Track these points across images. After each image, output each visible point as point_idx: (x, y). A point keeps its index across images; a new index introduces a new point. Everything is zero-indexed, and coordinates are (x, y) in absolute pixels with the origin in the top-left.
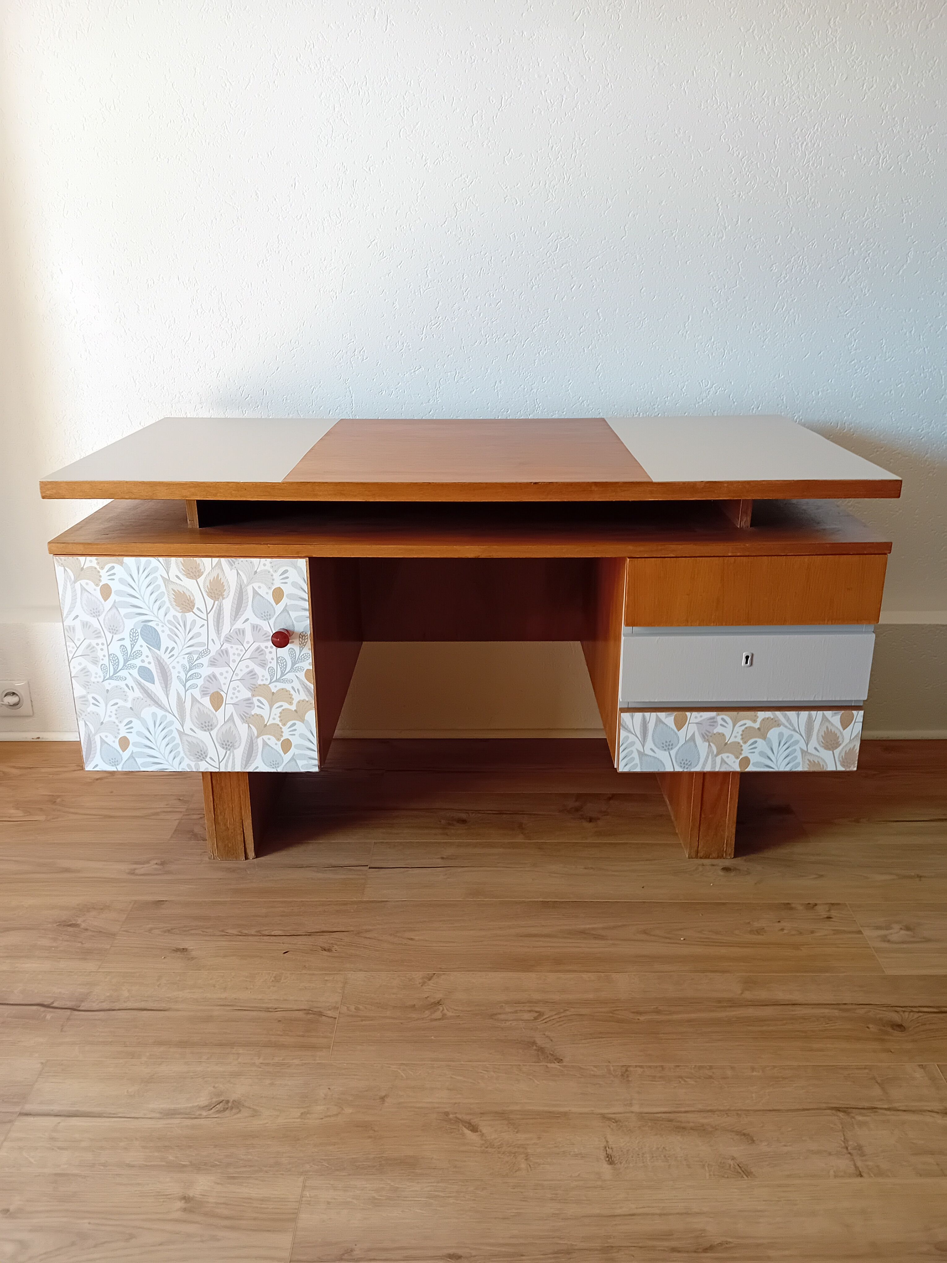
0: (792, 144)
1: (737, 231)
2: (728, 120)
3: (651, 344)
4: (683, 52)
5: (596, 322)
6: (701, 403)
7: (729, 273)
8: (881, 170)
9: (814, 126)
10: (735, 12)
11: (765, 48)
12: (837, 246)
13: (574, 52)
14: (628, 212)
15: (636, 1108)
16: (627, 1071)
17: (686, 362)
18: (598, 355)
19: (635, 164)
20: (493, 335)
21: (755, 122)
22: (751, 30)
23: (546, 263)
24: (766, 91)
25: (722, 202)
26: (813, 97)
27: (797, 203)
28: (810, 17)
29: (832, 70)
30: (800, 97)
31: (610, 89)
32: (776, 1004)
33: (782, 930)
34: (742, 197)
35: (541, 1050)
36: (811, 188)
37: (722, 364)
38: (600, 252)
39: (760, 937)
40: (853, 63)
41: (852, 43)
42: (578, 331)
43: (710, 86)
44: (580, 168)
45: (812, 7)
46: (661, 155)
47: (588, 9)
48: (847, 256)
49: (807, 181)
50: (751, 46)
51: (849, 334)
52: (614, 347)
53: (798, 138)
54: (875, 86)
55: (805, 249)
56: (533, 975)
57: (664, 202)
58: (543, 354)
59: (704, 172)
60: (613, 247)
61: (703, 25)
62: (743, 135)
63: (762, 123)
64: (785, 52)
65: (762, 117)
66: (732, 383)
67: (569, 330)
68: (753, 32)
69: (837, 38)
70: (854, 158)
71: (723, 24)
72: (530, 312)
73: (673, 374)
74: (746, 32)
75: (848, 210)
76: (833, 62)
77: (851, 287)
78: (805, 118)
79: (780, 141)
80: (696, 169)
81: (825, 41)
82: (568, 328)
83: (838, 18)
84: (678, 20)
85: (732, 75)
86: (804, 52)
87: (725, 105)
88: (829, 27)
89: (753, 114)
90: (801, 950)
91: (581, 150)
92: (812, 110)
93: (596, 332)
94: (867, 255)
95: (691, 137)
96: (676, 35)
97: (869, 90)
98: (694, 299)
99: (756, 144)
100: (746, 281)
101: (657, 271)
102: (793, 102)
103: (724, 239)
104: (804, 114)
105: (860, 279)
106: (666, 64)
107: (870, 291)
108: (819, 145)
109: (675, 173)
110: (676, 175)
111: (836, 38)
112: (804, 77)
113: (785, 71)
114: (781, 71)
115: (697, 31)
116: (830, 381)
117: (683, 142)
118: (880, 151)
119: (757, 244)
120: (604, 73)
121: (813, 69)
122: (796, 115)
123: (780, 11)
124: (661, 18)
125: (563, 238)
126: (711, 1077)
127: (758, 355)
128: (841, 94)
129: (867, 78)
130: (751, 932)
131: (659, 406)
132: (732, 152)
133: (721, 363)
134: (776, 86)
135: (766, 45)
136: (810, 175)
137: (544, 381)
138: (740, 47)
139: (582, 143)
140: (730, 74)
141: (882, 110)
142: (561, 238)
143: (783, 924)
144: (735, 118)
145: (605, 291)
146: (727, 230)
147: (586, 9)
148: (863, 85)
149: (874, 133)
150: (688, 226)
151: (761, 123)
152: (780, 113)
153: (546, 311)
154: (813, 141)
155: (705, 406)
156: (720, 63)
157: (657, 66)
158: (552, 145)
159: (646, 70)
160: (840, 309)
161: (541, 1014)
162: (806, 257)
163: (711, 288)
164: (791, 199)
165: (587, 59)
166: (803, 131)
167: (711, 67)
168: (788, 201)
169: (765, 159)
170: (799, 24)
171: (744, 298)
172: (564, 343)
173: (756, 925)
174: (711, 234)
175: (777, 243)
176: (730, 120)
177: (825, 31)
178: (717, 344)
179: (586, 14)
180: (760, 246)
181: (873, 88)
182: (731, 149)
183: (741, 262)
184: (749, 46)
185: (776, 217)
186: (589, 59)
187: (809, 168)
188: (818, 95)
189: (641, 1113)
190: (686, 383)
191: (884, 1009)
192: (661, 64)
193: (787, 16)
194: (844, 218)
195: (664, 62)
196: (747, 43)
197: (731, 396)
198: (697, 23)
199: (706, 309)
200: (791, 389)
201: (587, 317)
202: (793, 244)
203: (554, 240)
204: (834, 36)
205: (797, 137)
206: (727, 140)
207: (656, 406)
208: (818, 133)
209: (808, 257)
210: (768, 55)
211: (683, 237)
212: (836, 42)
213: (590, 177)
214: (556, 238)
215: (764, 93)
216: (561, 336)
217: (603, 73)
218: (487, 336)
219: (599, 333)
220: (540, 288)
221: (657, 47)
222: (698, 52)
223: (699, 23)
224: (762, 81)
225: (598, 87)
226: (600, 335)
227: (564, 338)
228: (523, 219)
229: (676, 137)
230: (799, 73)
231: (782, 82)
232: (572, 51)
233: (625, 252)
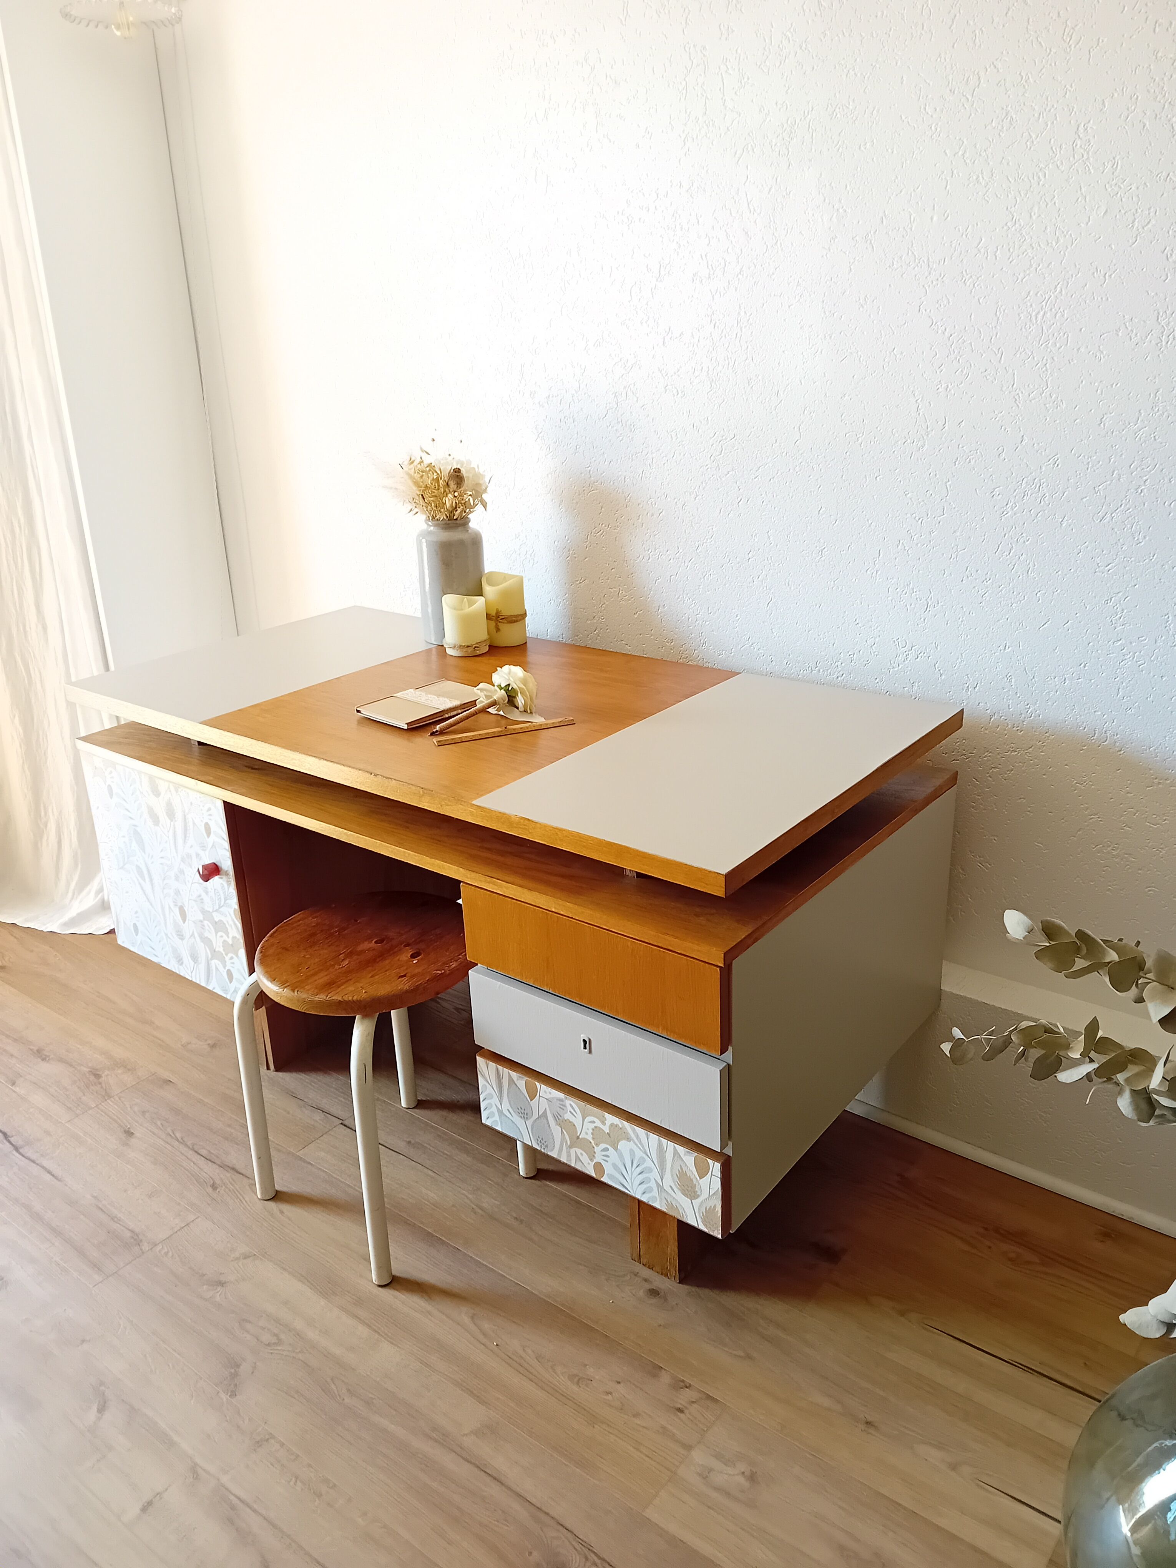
0: (1022, 315)
1: (943, 439)
2: (930, 283)
3: (832, 582)
4: (869, 193)
5: (767, 547)
6: (896, 669)
7: (933, 495)
8: (1165, 352)
9: (1056, 287)
10: (938, 129)
11: (980, 176)
12: (1092, 466)
13: (737, 202)
14: (803, 409)
15: (225, 1479)
16: (267, 1440)
17: (877, 611)
18: (769, 589)
19: (811, 345)
20: (655, 550)
21: (968, 284)
22: (960, 153)
23: (709, 469)
24: (983, 240)
25: (922, 398)
26: (1054, 244)
27: (1031, 401)
28: (1047, 125)
29: (1083, 201)
30: (1033, 245)
31: (780, 248)
32: (482, 1468)
33: (608, 1393)
34: (950, 390)
35: (234, 1376)
36: (1052, 379)
37: (924, 620)
38: (770, 459)
39: (575, 1388)
40: (1116, 189)
41: (1114, 158)
42: (746, 556)
43: (905, 236)
44: (746, 351)
45: (1050, 111)
46: (842, 333)
47: (752, 145)
48: (1109, 482)
49: (1044, 368)
50: (961, 175)
51: (1113, 599)
52: (787, 580)
53: (1031, 305)
54: (1153, 222)
55: (1044, 469)
56: (323, 1302)
57: (847, 395)
58: (708, 579)
59: (898, 356)
60: (785, 453)
61: (895, 152)
62: (951, 304)
63: (978, 285)
64: (1010, 179)
65: (978, 276)
66: (939, 649)
67: (736, 553)
68: (963, 155)
69: (1090, 153)
70: (1120, 334)
71: (921, 148)
72: (693, 528)
73: (860, 625)
74: (954, 155)
75: (1110, 414)
76: (1083, 189)
77: (1116, 530)
78: (1041, 276)
79: (1004, 311)
80: (888, 352)
81: (1071, 159)
82: (734, 551)
83: (1091, 122)
84: (862, 148)
85: (935, 218)
86: (1039, 178)
87: (926, 262)
88: (1077, 136)
89: (964, 272)
90: (594, 1427)
91: (747, 327)
92: (1053, 263)
93: (766, 559)
94: (1142, 483)
95: (881, 308)
96: (859, 169)
97: (1143, 228)
98: (886, 528)
99: (969, 316)
100: (956, 509)
101: (839, 488)
102: (1023, 254)
103: (925, 448)
104: (1040, 270)
105: (1130, 519)
106: (847, 209)
107: (1147, 538)
108: (1063, 316)
109: (861, 357)
110: (861, 361)
111: (1088, 153)
112: (1040, 215)
113: (1011, 208)
114: (1005, 208)
115: (887, 162)
116: (1083, 665)
117: (870, 315)
118: (1162, 324)
119: (973, 459)
120: (772, 227)
121: (1053, 202)
122: (1028, 272)
123: (1003, 121)
124: (841, 149)
125: (729, 439)
126: (320, 1496)
127: (974, 615)
128: (1097, 236)
129: (1139, 211)
130: (572, 1377)
131: (843, 664)
132: (936, 328)
133: (922, 619)
134: (997, 230)
135: (982, 173)
136: (1049, 361)
137: (709, 612)
138: (945, 179)
139: (748, 318)
140: (932, 218)
141: (1165, 258)
142: (726, 439)
143: (621, 1388)
144: (940, 279)
145: (776, 509)
146: (930, 436)
147: (750, 145)
148: (1133, 222)
149: (1153, 294)
150: (879, 429)
151: (976, 285)
152: (1004, 269)
153: (710, 528)
154: (1053, 310)
155: (903, 673)
156: (918, 203)
157: (835, 214)
158: (714, 322)
159: (822, 220)
160: (1098, 560)
161: (280, 1342)
162: (1044, 480)
163: (909, 515)
164: (1020, 395)
165: (752, 210)
166: (1039, 294)
167: (906, 210)
168: (1017, 397)
169: (982, 337)
170: (1031, 137)
171: (955, 532)
172: (731, 569)
173: (591, 1371)
174: (909, 441)
175: (1002, 458)
176: (932, 283)
177: (1071, 143)
178: (918, 593)
179: (750, 152)
180: (976, 461)
181: (1150, 226)
182: (934, 323)
183: (950, 482)
184: (959, 176)
185: (999, 420)
186: (755, 210)
187: (1049, 350)
188: (1062, 241)
189: (223, 1486)
190: (877, 640)
191: (578, 1547)
192: (841, 210)
193: (1012, 127)
194: (1104, 425)
195: (845, 207)
196: (955, 172)
197: (936, 665)
198: (887, 150)
199: (902, 543)
200: (1022, 669)
201: (756, 540)
202: (1025, 461)
203: (718, 441)
204: (1085, 150)
205: (1029, 304)
206: (928, 311)
207: (839, 663)
208: (1062, 298)
209: (1047, 480)
210: (986, 187)
211: (872, 443)
212: (1088, 158)
213: (758, 362)
214: (720, 439)
215: (980, 243)
216: (728, 561)
217: (770, 228)
218: (650, 551)
219: (770, 561)
220: (704, 499)
221: (836, 187)
222: (889, 190)
223: (889, 150)
224: (977, 224)
225: (765, 246)
226: (772, 564)
227: (731, 562)
228: (685, 414)
229: (861, 309)
230: (1031, 209)
231: (1006, 224)
232: (735, 202)
233: (800, 461)
